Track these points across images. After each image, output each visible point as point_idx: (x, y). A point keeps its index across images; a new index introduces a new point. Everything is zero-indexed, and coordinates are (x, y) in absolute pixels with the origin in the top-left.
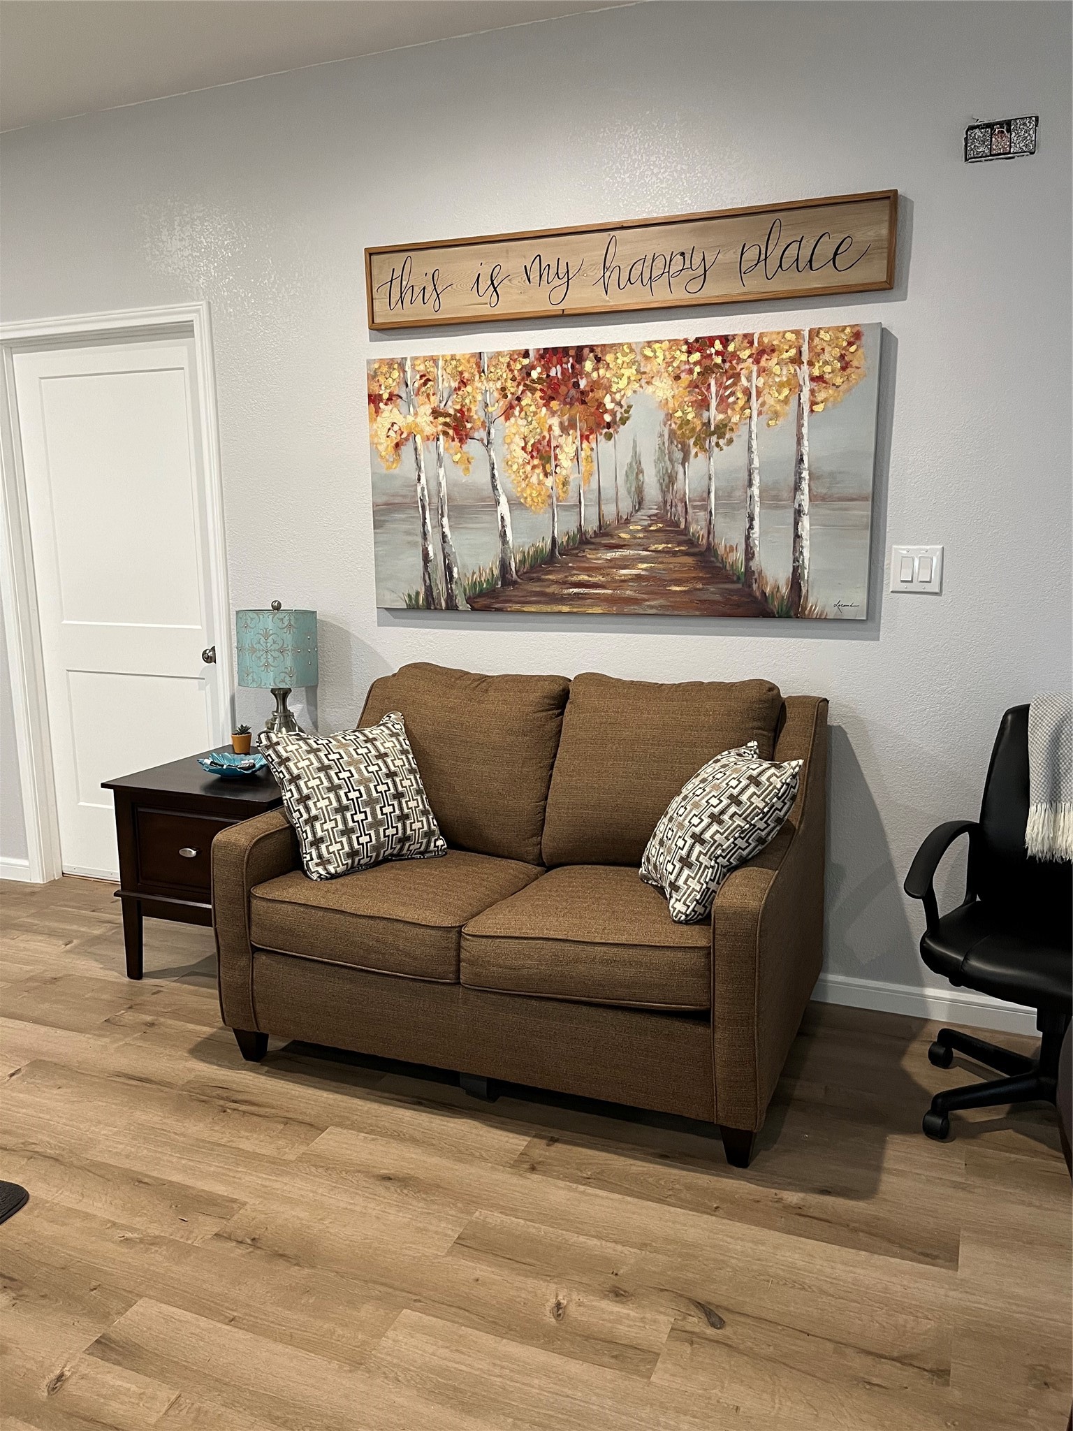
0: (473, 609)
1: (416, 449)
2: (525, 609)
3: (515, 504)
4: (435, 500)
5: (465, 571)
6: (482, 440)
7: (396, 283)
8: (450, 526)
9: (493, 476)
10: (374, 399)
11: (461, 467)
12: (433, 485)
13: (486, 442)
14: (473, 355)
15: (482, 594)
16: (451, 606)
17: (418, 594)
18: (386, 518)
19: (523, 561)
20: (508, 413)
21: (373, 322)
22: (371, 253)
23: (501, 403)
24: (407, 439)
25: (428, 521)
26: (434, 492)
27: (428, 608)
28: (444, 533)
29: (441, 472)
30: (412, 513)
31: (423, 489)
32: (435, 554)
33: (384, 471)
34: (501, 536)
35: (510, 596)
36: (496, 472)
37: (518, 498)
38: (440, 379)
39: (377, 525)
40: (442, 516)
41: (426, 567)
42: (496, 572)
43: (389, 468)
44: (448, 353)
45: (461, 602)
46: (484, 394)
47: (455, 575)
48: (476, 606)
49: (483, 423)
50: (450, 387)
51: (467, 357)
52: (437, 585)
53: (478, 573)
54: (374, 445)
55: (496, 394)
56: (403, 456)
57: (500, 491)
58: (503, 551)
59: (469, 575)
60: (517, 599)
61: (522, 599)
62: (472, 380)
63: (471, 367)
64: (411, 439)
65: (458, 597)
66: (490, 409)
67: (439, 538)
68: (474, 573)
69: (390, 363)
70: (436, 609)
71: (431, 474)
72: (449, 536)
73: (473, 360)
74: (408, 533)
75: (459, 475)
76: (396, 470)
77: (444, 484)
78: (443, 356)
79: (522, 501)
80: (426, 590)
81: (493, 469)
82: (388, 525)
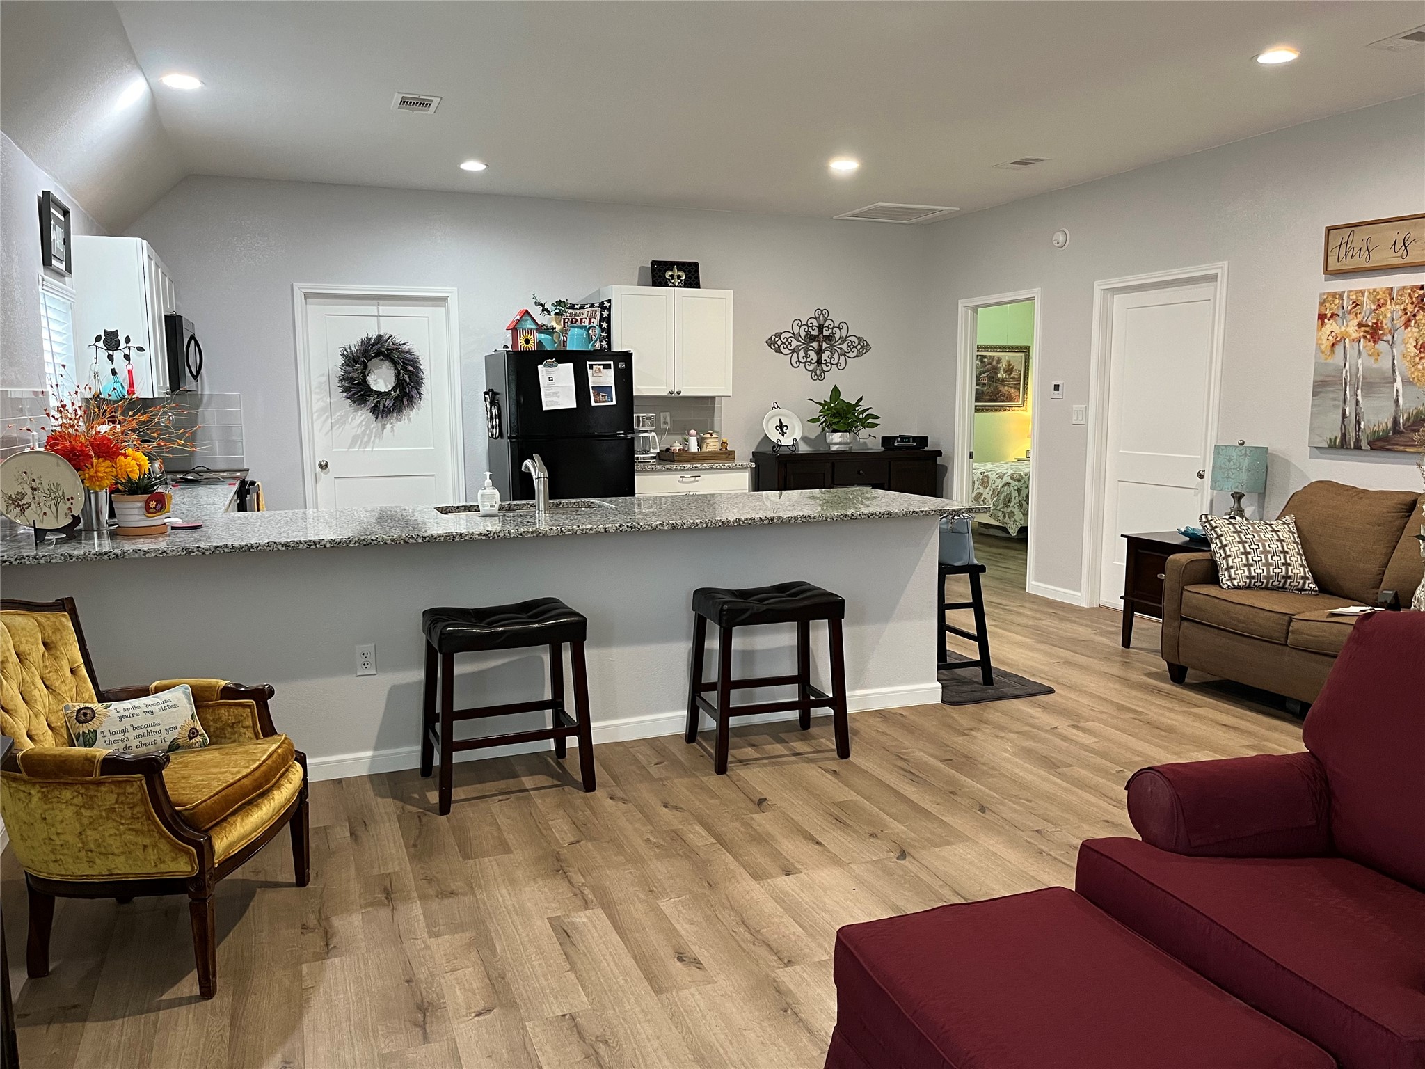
0: (1372, 449)
1: (1345, 347)
2: (1406, 450)
3: (1406, 382)
4: (1354, 379)
5: (1369, 424)
6: (1388, 341)
7: (1343, 246)
8: (1362, 396)
9: (1393, 364)
10: (1322, 317)
11: (1372, 359)
12: (1354, 368)
13: (1390, 343)
14: (1387, 289)
15: (1379, 439)
16: (1358, 447)
17: (1336, 438)
18: (1320, 390)
19: (1408, 418)
20: (1407, 324)
21: (1326, 270)
22: (1329, 230)
23: (1403, 318)
24: (1339, 341)
25: (1348, 392)
26: (1353, 373)
27: (1342, 447)
28: (1357, 399)
29: (1360, 361)
30: (1338, 387)
31: (1347, 372)
32: (1350, 413)
33: (1323, 361)
34: (1395, 402)
35: (1398, 441)
36: (1395, 362)
37: (1409, 378)
38: (1365, 305)
39: (1314, 394)
40: (1358, 389)
41: (1343, 421)
42: (1390, 425)
43: (1326, 359)
44: (1372, 287)
45: (1364, 445)
46: (1392, 313)
47: (1362, 426)
48: (1374, 447)
49: (1390, 331)
50: (1371, 308)
51: (1384, 290)
52: (1349, 432)
53: (1377, 425)
54: (1318, 345)
55: (1400, 313)
56: (1336, 352)
57: (1397, 373)
58: (1396, 412)
59: (1372, 427)
60: (1402, 443)
61: (1406, 443)
62: (1385, 304)
63: (1386, 296)
64: (1342, 341)
65: (1363, 441)
66: (1395, 322)
67: (1354, 402)
68: (1375, 425)
69: (1334, 295)
70: (1347, 448)
71: (1354, 362)
72: (1361, 401)
73: (1387, 292)
74: (1334, 399)
75: (1371, 362)
76: (1330, 361)
77: (1360, 369)
78: (1368, 290)
79: (1411, 380)
80: (1342, 436)
81: (1394, 359)
82: (1322, 395)
